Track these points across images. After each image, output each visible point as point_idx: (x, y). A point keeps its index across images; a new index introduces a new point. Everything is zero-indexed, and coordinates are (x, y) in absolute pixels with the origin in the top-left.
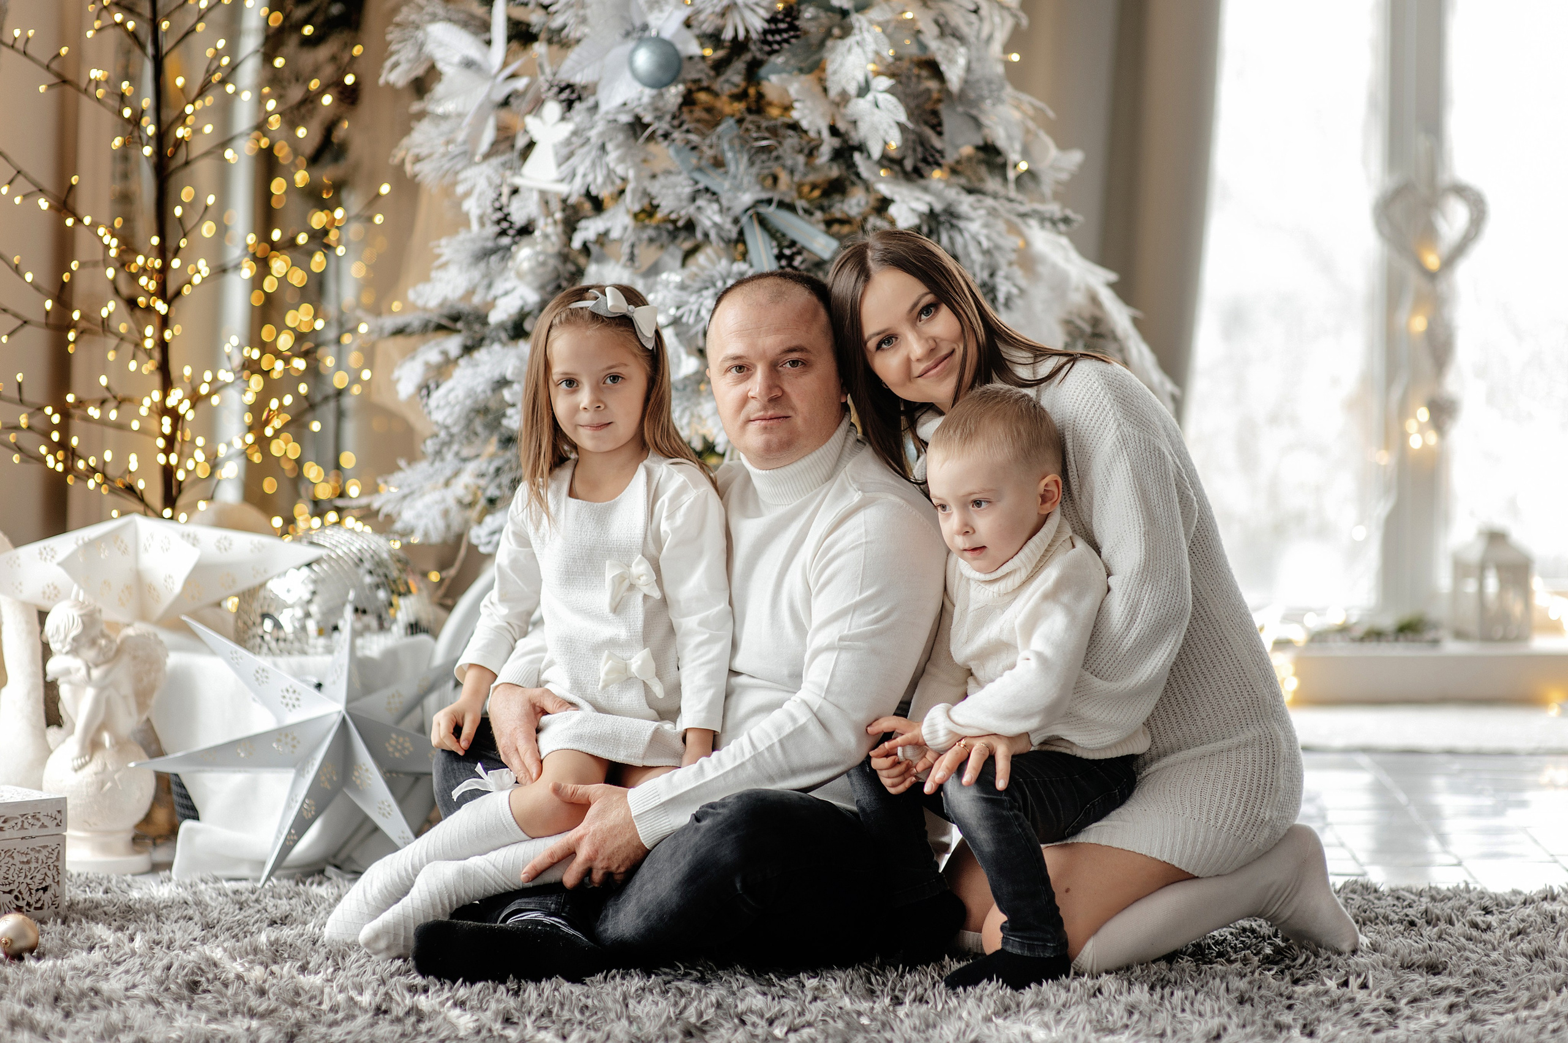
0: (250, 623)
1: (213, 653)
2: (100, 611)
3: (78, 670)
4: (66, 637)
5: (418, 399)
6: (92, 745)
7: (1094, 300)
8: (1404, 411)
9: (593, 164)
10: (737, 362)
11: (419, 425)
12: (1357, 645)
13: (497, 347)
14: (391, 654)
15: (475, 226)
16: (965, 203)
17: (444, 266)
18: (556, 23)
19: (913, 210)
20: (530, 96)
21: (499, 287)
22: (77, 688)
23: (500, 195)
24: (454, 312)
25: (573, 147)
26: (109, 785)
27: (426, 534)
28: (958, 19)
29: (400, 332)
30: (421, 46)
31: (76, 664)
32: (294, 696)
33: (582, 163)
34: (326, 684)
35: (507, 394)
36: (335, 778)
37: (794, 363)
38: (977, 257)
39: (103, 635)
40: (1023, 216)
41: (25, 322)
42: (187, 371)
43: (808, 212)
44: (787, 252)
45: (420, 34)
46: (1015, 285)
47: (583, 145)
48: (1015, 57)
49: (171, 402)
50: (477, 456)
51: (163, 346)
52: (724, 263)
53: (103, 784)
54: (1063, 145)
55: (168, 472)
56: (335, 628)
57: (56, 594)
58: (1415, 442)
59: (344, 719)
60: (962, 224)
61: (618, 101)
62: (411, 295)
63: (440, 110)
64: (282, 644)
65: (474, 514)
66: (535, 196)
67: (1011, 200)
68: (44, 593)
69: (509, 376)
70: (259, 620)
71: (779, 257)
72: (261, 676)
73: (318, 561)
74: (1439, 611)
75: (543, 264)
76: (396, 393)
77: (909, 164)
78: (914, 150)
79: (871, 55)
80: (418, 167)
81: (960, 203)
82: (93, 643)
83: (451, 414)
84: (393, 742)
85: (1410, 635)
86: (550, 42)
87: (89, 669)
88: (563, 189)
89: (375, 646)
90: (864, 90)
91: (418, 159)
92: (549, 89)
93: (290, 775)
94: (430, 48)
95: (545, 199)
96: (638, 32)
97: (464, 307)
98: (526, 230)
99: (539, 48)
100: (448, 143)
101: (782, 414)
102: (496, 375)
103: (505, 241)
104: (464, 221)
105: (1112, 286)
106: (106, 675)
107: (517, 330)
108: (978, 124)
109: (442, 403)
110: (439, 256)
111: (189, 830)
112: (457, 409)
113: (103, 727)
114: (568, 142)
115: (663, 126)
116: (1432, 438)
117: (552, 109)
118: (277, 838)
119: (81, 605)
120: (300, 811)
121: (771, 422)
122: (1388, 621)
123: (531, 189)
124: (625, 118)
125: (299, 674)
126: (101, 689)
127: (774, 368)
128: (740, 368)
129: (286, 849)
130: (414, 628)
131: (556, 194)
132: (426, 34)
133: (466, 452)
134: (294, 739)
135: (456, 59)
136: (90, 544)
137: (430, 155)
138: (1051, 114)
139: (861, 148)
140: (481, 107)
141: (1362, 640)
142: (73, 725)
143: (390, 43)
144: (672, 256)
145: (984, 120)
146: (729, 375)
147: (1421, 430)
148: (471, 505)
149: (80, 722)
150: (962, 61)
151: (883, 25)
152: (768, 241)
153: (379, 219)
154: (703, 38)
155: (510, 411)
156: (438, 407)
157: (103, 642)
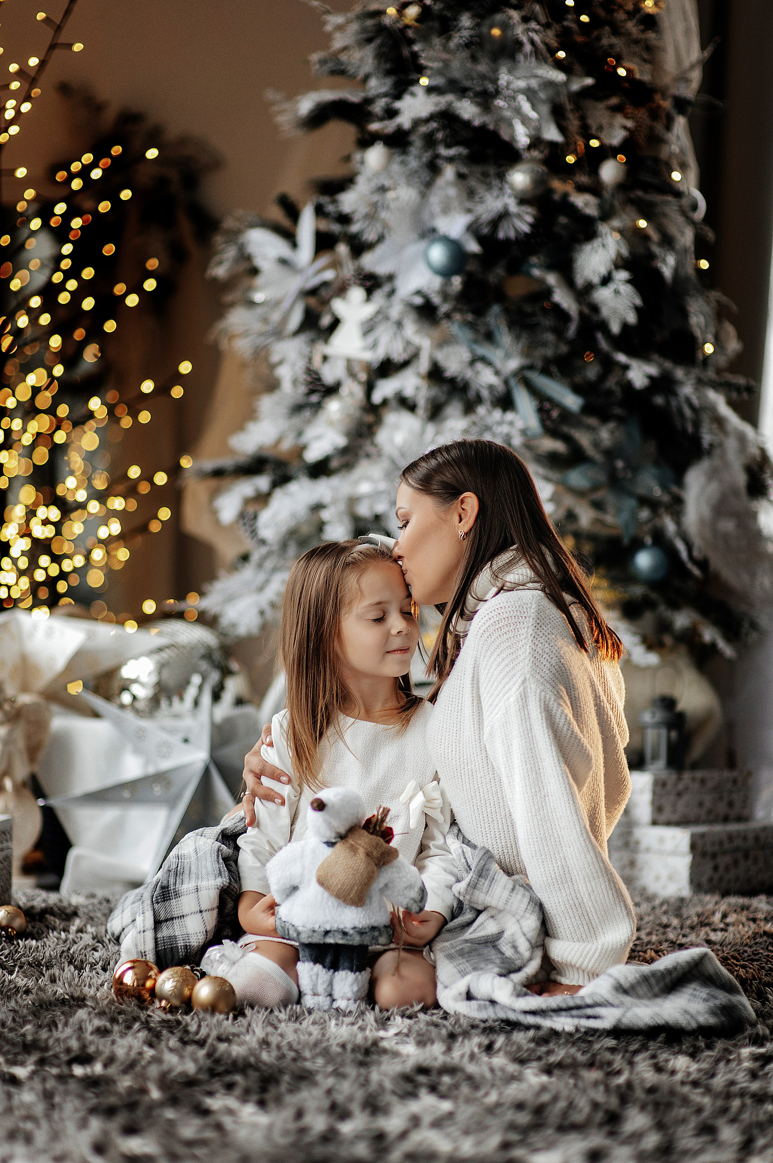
5: (237, 523)
9: (393, 337)
13: (303, 482)
16: (679, 373)
17: (260, 418)
18: (354, 228)
19: (645, 374)
20: (336, 284)
21: (310, 433)
23: (311, 362)
24: (262, 457)
25: (375, 323)
28: (673, 230)
29: (216, 473)
30: (242, 247)
32: (166, 749)
33: (383, 335)
34: (192, 738)
35: (325, 515)
38: (688, 412)
43: (561, 376)
44: (547, 406)
45: (241, 238)
47: (384, 321)
48: (705, 264)
50: (284, 568)
52: (498, 414)
59: (207, 765)
60: (676, 388)
61: (412, 287)
63: (259, 297)
66: (341, 363)
69: (326, 500)
71: (540, 410)
72: (140, 735)
75: (349, 416)
76: (220, 519)
79: (612, 253)
81: (674, 372)
83: (274, 534)
86: (349, 244)
88: (366, 355)
90: (606, 280)
91: (233, 337)
92: (353, 278)
93: (164, 809)
94: (250, 249)
95: (350, 365)
96: (429, 233)
98: (334, 389)
99: (343, 249)
100: (263, 323)
102: (312, 501)
103: (314, 398)
104: (277, 383)
107: (325, 469)
111: (77, 858)
113: (5, 774)
114: (371, 319)
115: (444, 308)
117: (357, 294)
120: (174, 839)
123: (338, 357)
124: (418, 301)
130: (240, 701)
131: (361, 360)
132: (246, 238)
134: (167, 781)
135: (271, 258)
137: (245, 333)
139: (604, 326)
140: (297, 292)
144: (455, 407)
150: (671, 263)
151: (621, 232)
152: (532, 398)
153: (177, 392)
154: (481, 239)
155: (327, 528)
156: (268, 526)
157: (7, 707)
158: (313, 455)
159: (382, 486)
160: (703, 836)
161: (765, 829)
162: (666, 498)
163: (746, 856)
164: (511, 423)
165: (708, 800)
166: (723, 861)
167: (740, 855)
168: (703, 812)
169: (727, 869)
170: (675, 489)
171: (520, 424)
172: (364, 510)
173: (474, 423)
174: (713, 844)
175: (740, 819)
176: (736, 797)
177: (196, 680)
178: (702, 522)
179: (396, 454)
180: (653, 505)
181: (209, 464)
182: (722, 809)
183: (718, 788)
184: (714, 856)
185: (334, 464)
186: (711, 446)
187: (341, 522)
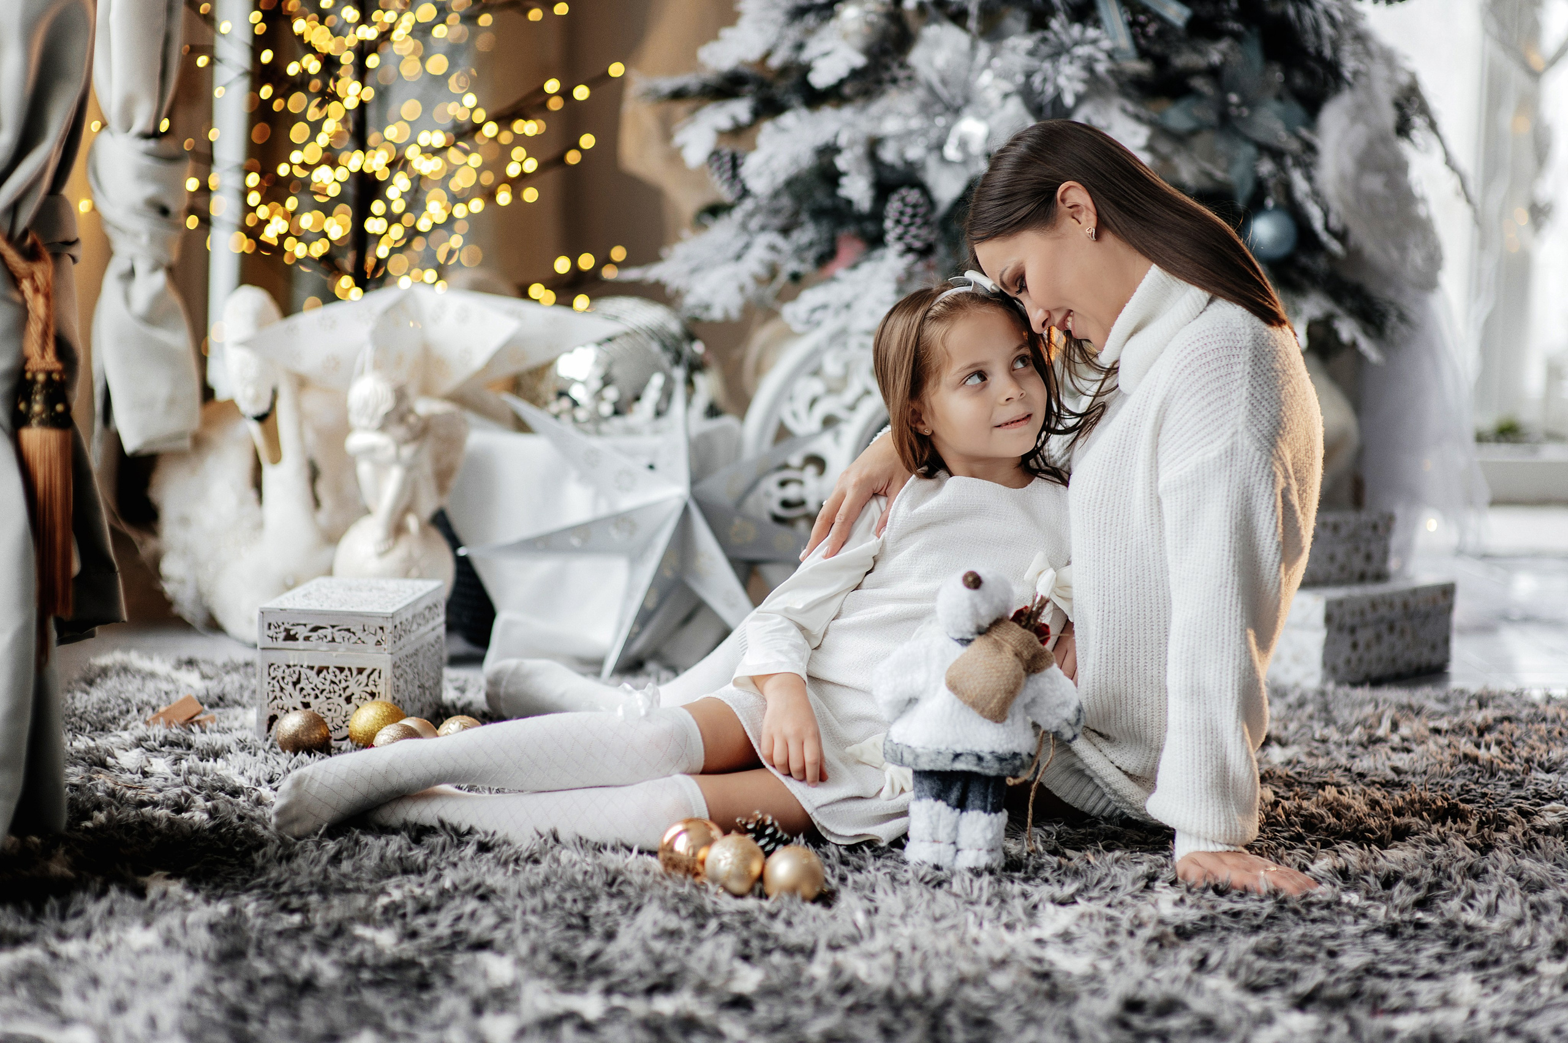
1: (535, 433)
3: (385, 447)
4: (374, 412)
5: (708, 168)
6: (398, 529)
21: (816, 47)
22: (381, 468)
27: (726, 312)
29: (678, 95)
31: (382, 442)
32: (628, 478)
34: (660, 465)
35: (838, 162)
36: (676, 565)
44: (1142, 18)
52: (1076, 30)
57: (336, 366)
59: (686, 503)
62: (701, 55)
68: (324, 365)
70: (552, 398)
71: (1132, 24)
72: (591, 458)
73: (618, 336)
75: (871, 24)
82: (402, 419)
84: (735, 528)
87: (397, 448)
93: (625, 564)
106: (417, 453)
118: (619, 630)
120: (643, 602)
129: (630, 642)
130: (713, 411)
134: (631, 525)
144: (1016, 18)
148: (766, 281)
149: (384, 504)
152: (1123, 10)
155: (844, 181)
156: (759, 174)
158: (822, 77)
159: (915, 123)
160: (1340, 603)
161: (1415, 592)
162: (1294, 146)
163: (1391, 628)
164: (1094, 42)
165: (1340, 551)
166: (1364, 636)
167: (1384, 628)
168: (1334, 569)
169: (1368, 646)
170: (1304, 132)
171: (1106, 44)
172: (888, 154)
173: (1044, 40)
174: (1353, 614)
175: (1381, 577)
176: (1375, 548)
177: (657, 380)
178: (1342, 178)
179: (935, 80)
180: (1277, 154)
181: (667, 84)
182: (1358, 563)
183: (1354, 536)
184: (1353, 630)
185: (847, 90)
186: (1356, 73)
187: (860, 172)
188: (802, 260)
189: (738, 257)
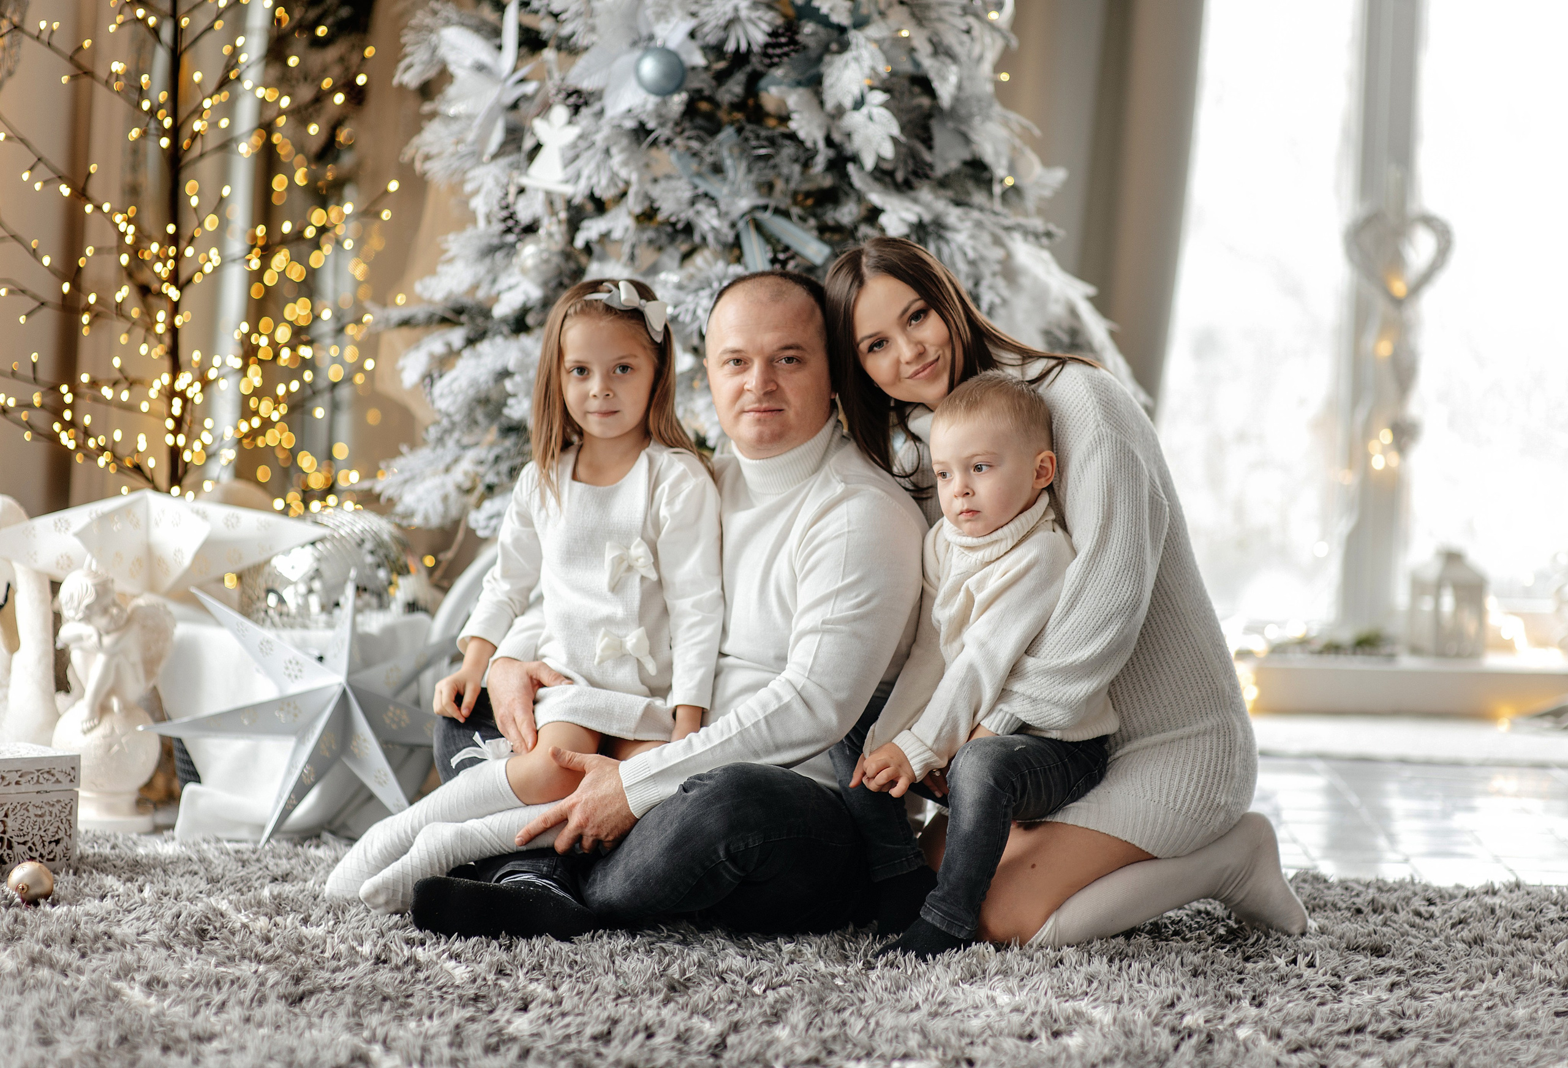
0: (254, 597)
1: (219, 624)
2: (112, 581)
3: (90, 637)
4: (79, 604)
5: (421, 387)
6: (102, 710)
7: (1073, 312)
8: (1368, 433)
9: (598, 168)
10: (735, 356)
11: (422, 413)
12: (1316, 658)
13: (499, 340)
14: (390, 632)
15: (482, 223)
16: (953, 215)
17: (451, 261)
18: (566, 30)
19: (903, 220)
20: (538, 100)
21: (504, 282)
22: (88, 654)
23: (507, 194)
24: (458, 306)
25: (578, 150)
26: (116, 748)
27: (426, 518)
28: (951, 39)
29: (406, 323)
30: (434, 50)
31: (88, 631)
32: (296, 668)
33: (587, 166)
34: (328, 657)
35: (509, 385)
36: (334, 747)
37: (789, 360)
38: (962, 266)
39: (115, 604)
40: (1008, 229)
41: (42, 304)
42: (197, 356)
43: (803, 219)
44: (781, 256)
45: (434, 38)
46: (999, 295)
47: (589, 148)
48: (1005, 77)
49: (179, 386)
50: (476, 444)
51: (174, 331)
52: (720, 265)
53: (110, 747)
54: (1048, 163)
55: (175, 453)
56: (337, 604)
57: (70, 564)
58: (1378, 463)
59: (344, 692)
60: (949, 235)
61: (623, 107)
62: (418, 287)
63: (452, 111)
64: (285, 619)
65: (473, 498)
66: (541, 197)
67: (996, 213)
68: (58, 564)
69: (511, 366)
70: (263, 594)
71: (774, 261)
72: (265, 648)
73: (322, 540)
74: (1396, 627)
75: (547, 261)
76: (401, 381)
77: (900, 176)
78: (905, 163)
79: (867, 71)
80: (428, 165)
81: (948, 214)
82: (105, 611)
83: (454, 402)
84: (390, 714)
85: (1367, 649)
86: (559, 48)
87: (100, 636)
88: (568, 190)
89: (375, 622)
90: (859, 104)
91: (427, 158)
92: (557, 94)
93: (290, 743)
94: (444, 52)
95: (550, 200)
96: (644, 42)
97: (468, 301)
98: (531, 229)
99: (549, 54)
100: (458, 143)
101: (777, 407)
102: (499, 366)
103: (511, 238)
104: (471, 218)
105: (1091, 299)
106: (116, 642)
107: (519, 325)
108: (966, 140)
109: (446, 391)
110: (445, 251)
111: (194, 795)
112: (460, 398)
113: (112, 692)
114: (574, 145)
115: (665, 132)
116: (1394, 459)
117: (560, 113)
118: (278, 802)
119: (95, 574)
120: (300, 777)
121: (764, 414)
122: (1346, 635)
123: (536, 190)
124: (630, 124)
125: (302, 646)
126: (112, 654)
127: (770, 363)
128: (738, 361)
129: (286, 812)
130: (412, 607)
131: (561, 195)
132: (440, 39)
133: (466, 440)
134: (296, 708)
135: (468, 62)
136: (104, 518)
137: (439, 154)
138: (1037, 132)
139: (855, 159)
140: (491, 110)
141: (1320, 652)
142: (83, 690)
143: (404, 45)
144: (671, 257)
145: (974, 136)
146: (727, 367)
147: (1384, 451)
148: (469, 491)
149: (90, 688)
150: (953, 79)
151: (879, 42)
152: (764, 246)
153: (386, 215)
154: (706, 49)
155: (511, 401)
156: (442, 396)
157: (115, 611)
158: (502, 309)
173: (690, 275)
185: (531, 318)
187: (527, 394)
188: (498, 474)
189: (447, 470)
